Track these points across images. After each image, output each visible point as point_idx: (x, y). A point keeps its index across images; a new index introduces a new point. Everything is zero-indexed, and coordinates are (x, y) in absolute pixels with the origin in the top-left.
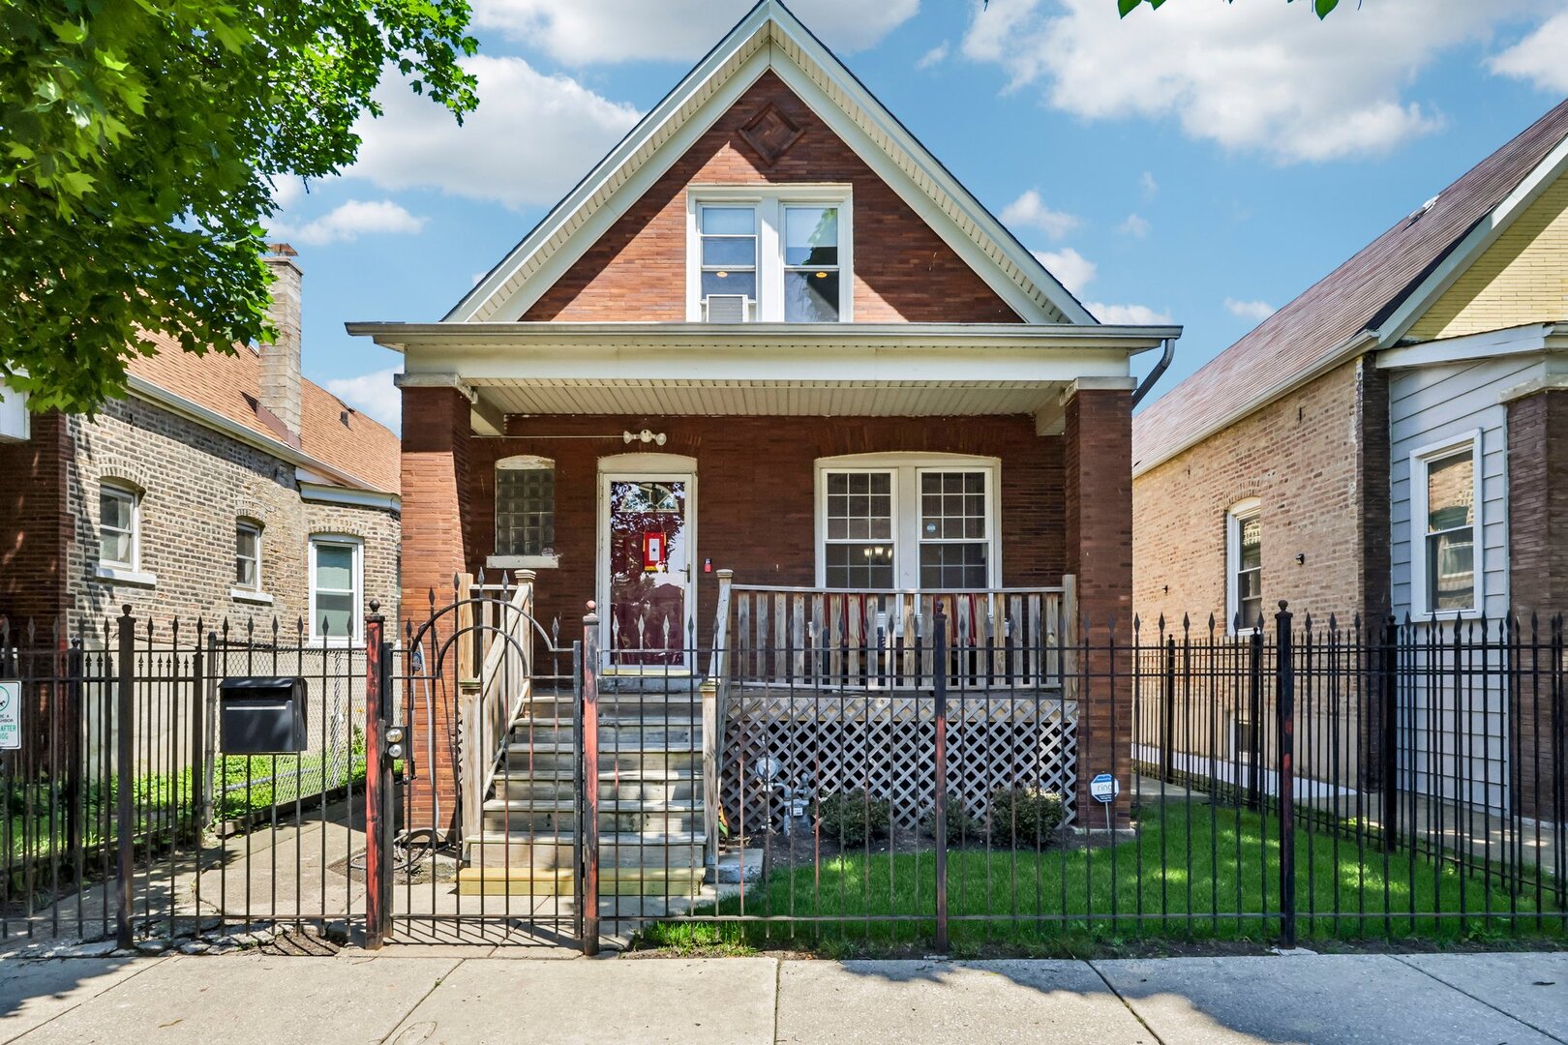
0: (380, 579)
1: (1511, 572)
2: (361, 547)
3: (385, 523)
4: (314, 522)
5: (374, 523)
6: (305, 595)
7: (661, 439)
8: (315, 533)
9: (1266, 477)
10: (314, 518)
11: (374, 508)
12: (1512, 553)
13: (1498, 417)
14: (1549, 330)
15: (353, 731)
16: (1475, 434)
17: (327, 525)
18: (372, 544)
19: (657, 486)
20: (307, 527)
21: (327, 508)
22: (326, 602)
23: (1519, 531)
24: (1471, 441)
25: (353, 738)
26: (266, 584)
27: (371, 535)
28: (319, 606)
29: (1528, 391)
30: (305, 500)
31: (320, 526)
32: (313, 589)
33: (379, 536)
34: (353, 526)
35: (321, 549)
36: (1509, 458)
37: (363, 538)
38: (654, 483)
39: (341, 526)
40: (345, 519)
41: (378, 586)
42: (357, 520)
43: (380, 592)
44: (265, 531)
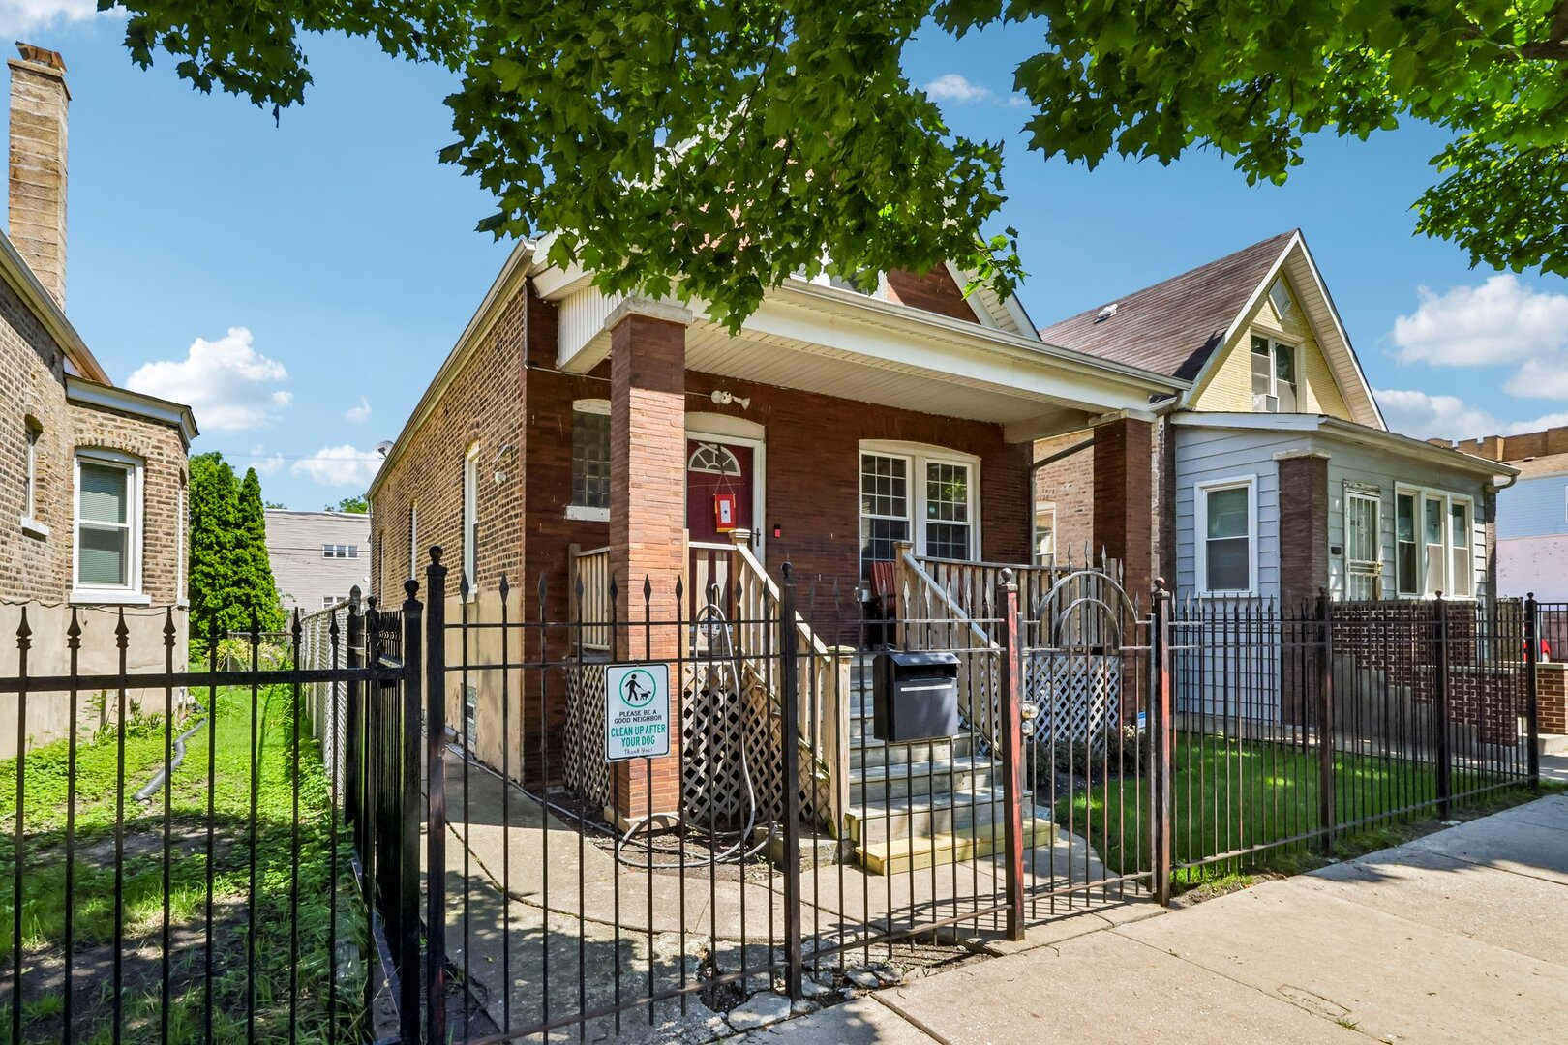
0: (165, 513)
1: (1281, 569)
2: (140, 471)
3: (172, 442)
4: (82, 432)
5: (159, 441)
6: (68, 528)
7: (746, 403)
8: (84, 447)
9: (1062, 487)
10: (82, 426)
11: (158, 422)
12: (1282, 556)
13: (1274, 469)
14: (1324, 420)
15: (127, 707)
16: (1253, 477)
17: (100, 437)
18: (157, 468)
19: (723, 449)
20: (73, 437)
21: (99, 415)
22: (94, 539)
23: (1288, 543)
24: (1250, 481)
25: (129, 717)
26: (41, 511)
27: (155, 456)
28: (84, 544)
29: (1299, 455)
30: (70, 401)
31: (90, 437)
32: (78, 521)
33: (165, 458)
34: (133, 442)
35: (84, 466)
36: (1280, 495)
37: (144, 459)
38: (719, 445)
39: (117, 440)
40: (123, 431)
41: (163, 521)
42: (137, 435)
43: (165, 528)
44: (41, 437)
